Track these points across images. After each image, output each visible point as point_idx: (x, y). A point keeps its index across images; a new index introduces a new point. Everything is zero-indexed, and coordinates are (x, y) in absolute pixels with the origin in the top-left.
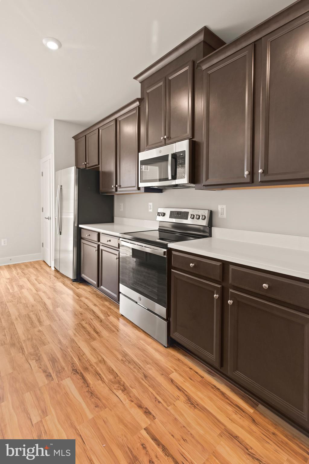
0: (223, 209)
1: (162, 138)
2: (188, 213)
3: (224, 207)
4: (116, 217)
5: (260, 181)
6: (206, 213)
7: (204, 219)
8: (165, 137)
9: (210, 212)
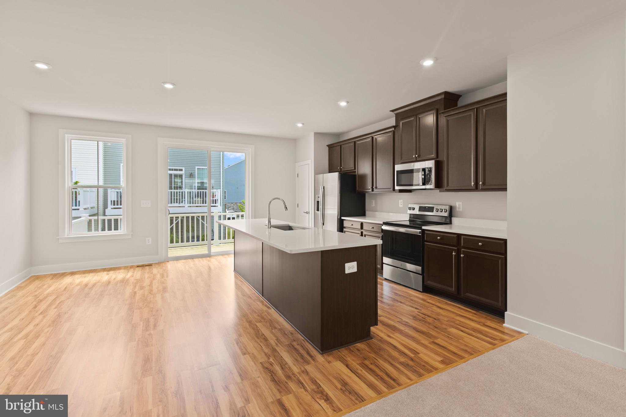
0: (459, 205)
1: (414, 156)
2: (433, 208)
3: (461, 203)
4: (367, 211)
5: (481, 189)
6: (447, 208)
7: (446, 212)
8: (416, 156)
9: (450, 207)
